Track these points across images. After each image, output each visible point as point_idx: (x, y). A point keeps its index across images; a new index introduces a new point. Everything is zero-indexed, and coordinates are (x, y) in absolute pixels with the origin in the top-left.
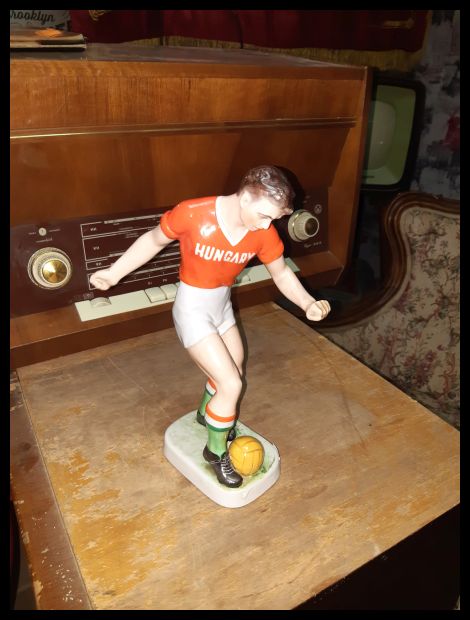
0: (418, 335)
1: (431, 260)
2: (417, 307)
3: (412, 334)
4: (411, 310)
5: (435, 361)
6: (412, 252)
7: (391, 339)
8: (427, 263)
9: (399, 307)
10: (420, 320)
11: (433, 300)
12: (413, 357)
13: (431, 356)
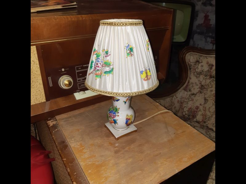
0: (193, 100)
1: (197, 72)
2: (192, 90)
3: (190, 99)
4: (190, 91)
5: (199, 110)
6: (190, 69)
7: (182, 101)
8: (196, 73)
9: (185, 89)
10: (193, 94)
11: (198, 87)
12: (190, 108)
13: (197, 108)
